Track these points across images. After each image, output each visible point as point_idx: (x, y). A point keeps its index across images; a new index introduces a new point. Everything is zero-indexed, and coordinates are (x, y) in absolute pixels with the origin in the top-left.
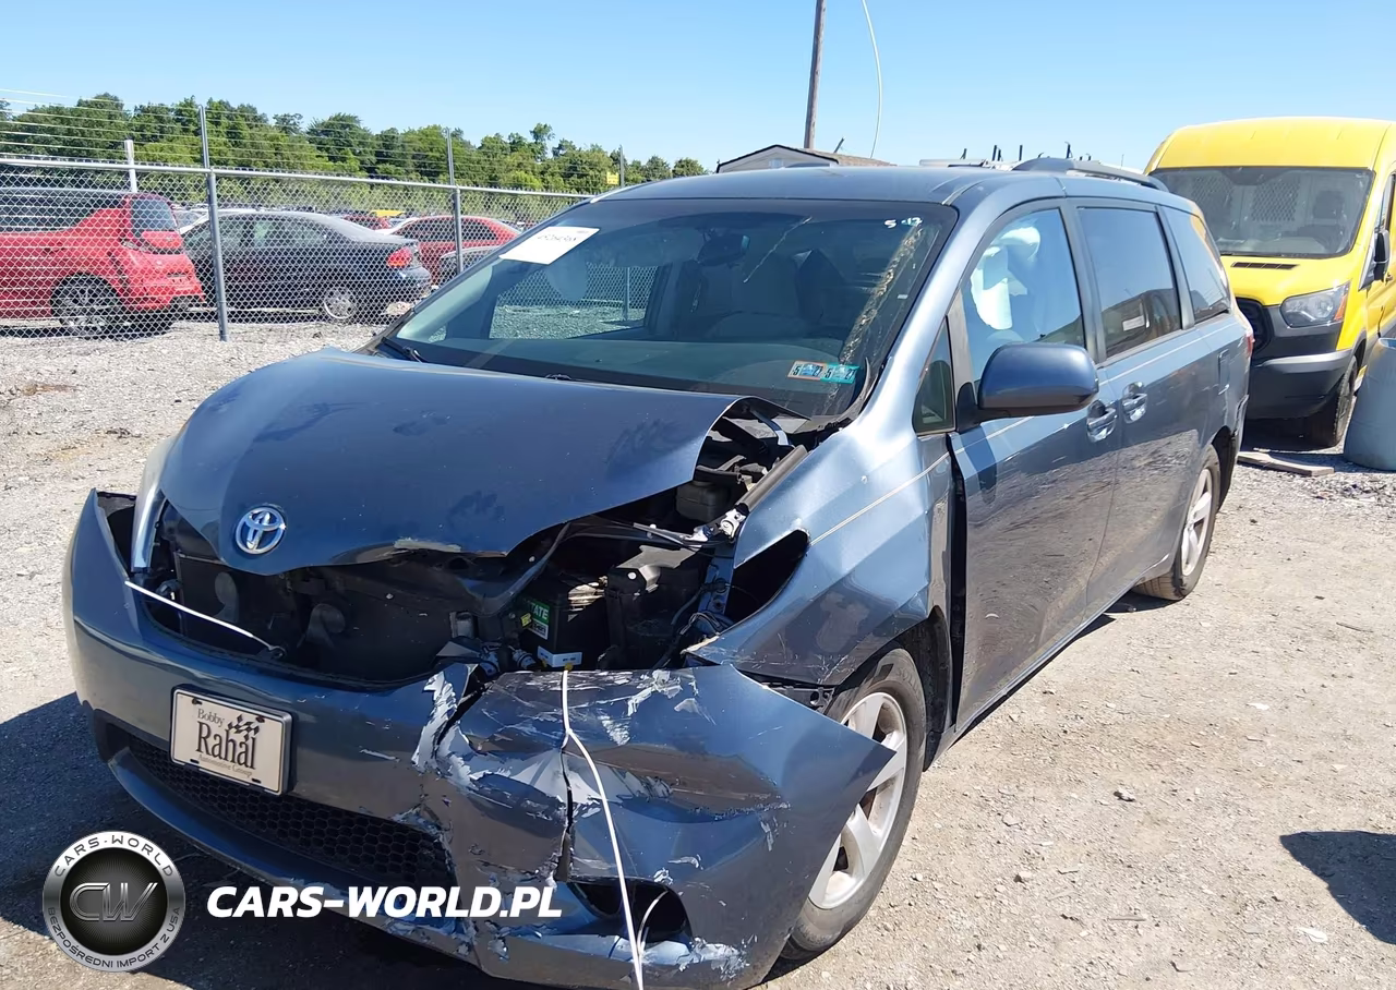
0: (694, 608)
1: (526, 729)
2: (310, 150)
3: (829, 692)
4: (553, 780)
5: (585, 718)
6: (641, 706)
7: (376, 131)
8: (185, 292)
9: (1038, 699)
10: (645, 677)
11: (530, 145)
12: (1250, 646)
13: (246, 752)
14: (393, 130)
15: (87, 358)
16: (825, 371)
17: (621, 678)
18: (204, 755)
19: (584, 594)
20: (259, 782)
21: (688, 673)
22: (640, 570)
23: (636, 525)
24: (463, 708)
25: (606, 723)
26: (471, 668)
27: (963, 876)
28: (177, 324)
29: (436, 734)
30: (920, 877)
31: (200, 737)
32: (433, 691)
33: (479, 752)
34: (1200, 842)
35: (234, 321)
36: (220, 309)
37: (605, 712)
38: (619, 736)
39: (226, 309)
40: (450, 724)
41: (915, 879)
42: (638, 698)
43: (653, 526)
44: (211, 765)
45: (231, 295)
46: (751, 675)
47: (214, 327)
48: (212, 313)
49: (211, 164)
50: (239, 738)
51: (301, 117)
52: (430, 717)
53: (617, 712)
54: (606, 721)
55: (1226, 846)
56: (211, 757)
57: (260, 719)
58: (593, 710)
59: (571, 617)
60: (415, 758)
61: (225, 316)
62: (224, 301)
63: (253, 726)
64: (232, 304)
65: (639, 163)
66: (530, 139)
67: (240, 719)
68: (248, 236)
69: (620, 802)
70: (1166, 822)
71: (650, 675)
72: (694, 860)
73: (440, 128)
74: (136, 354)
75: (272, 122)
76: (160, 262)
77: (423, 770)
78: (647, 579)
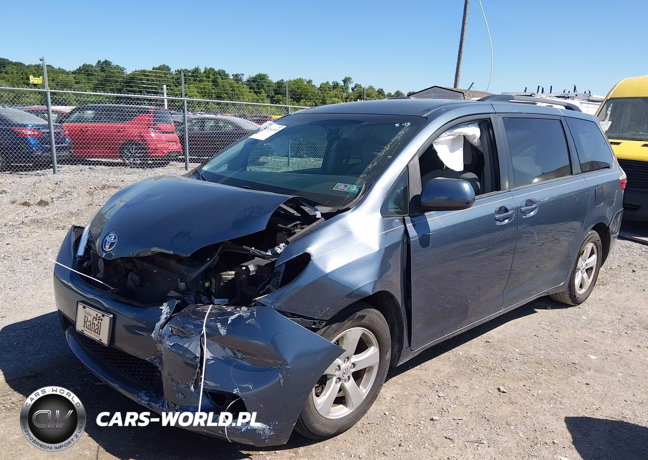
0: (268, 283)
1: (190, 326)
2: (246, 89)
3: (323, 323)
4: (196, 347)
5: (212, 324)
6: (233, 320)
7: (275, 81)
8: (175, 149)
9: (482, 344)
10: (238, 309)
11: (342, 86)
12: (601, 329)
13: (98, 328)
14: (282, 80)
15: (130, 176)
16: (348, 187)
17: (229, 309)
18: (85, 328)
19: (230, 275)
20: (101, 340)
21: (254, 309)
22: (249, 266)
23: (244, 247)
24: (171, 318)
25: (219, 326)
26: (177, 302)
27: (408, 415)
28: (171, 163)
29: (161, 326)
30: (387, 413)
31: (85, 321)
32: (162, 309)
33: (174, 335)
34: (529, 414)
35: (191, 162)
36: (186, 157)
37: (219, 322)
38: (223, 332)
39: (188, 157)
40: (166, 323)
41: (385, 414)
42: (233, 317)
43: (253, 248)
44: (88, 333)
45: (191, 151)
46: (280, 312)
47: (183, 164)
48: (183, 159)
49: (185, 96)
50: (96, 323)
51: (243, 75)
52: (159, 320)
53: (224, 323)
54: (219, 325)
55: (541, 417)
56: (87, 330)
57: (103, 316)
58: (215, 321)
59: (222, 284)
60: (153, 335)
61: (188, 160)
62: (188, 153)
63: (101, 318)
64: (191, 155)
65: (391, 94)
66: (342, 84)
67: (97, 315)
68: (202, 127)
69: (223, 359)
70: (516, 403)
71: (241, 309)
72: (250, 386)
73: (302, 79)
74: (149, 175)
75: (232, 77)
76: (164, 137)
77: (156, 340)
78: (251, 270)
